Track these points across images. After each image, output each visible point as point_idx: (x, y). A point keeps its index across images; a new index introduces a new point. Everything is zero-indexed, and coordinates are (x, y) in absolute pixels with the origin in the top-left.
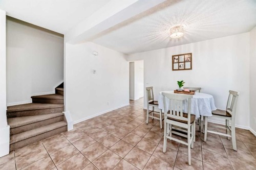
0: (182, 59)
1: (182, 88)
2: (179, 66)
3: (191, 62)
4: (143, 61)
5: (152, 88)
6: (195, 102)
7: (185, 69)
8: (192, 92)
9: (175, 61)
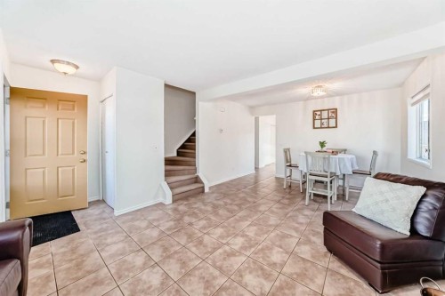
0: (325, 115)
1: (324, 149)
2: (322, 124)
3: (336, 118)
4: (275, 116)
5: (289, 149)
6: (336, 161)
7: (328, 127)
8: (335, 153)
9: (317, 117)
